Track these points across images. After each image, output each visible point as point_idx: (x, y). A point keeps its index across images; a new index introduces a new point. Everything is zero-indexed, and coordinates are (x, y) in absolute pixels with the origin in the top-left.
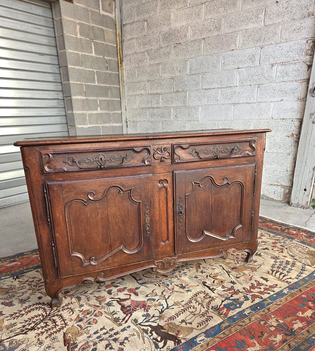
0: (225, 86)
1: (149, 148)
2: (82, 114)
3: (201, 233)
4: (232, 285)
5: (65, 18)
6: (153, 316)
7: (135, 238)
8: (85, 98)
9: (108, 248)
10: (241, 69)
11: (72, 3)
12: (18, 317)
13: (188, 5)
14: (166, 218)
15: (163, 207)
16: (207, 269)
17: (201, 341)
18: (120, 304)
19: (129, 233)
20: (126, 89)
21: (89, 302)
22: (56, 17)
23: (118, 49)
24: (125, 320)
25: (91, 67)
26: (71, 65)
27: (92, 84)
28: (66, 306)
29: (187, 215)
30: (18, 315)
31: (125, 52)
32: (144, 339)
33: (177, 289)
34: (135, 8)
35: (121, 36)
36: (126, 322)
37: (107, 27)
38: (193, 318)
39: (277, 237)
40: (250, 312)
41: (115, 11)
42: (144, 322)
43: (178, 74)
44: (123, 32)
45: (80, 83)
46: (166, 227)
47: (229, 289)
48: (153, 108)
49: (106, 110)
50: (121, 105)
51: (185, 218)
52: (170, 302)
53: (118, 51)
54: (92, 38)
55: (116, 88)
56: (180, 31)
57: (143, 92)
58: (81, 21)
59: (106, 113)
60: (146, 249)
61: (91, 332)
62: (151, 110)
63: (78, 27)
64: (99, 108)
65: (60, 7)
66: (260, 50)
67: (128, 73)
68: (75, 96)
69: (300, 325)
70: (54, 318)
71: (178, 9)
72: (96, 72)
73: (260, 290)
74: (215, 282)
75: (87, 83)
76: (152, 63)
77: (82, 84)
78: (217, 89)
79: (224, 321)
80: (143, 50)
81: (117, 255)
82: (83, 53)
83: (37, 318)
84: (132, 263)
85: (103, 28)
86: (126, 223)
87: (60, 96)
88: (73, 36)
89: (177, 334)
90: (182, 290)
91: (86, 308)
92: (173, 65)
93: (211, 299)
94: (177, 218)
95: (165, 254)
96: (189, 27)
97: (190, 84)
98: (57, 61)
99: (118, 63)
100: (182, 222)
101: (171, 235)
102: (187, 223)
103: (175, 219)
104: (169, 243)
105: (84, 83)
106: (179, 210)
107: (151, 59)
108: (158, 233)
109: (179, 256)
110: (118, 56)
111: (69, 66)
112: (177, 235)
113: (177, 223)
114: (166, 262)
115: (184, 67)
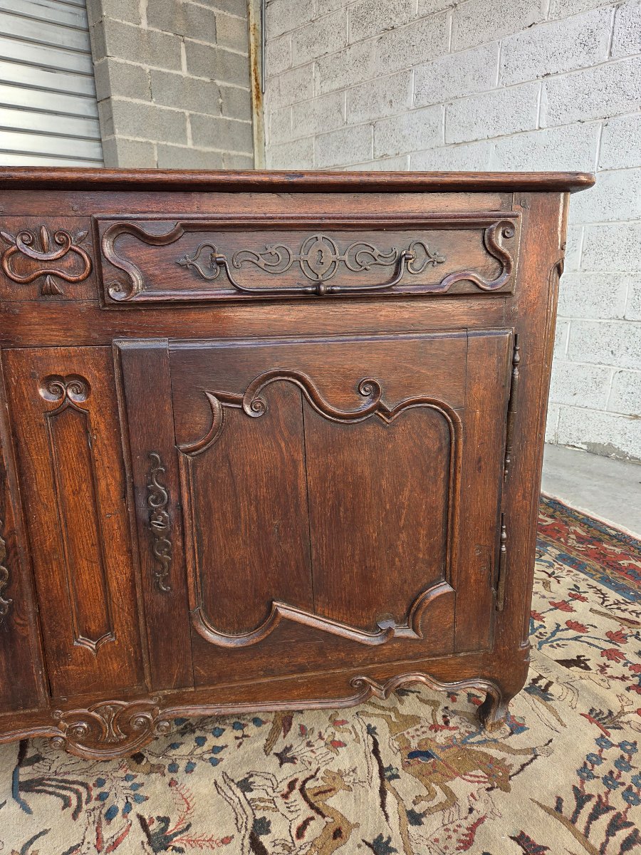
0: (508, 132)
10: (555, 78)
14: (95, 541)
20: (269, 161)
23: (252, 63)
25: (175, 104)
26: (122, 95)
27: (177, 145)
31: (269, 70)
35: (260, 30)
37: (225, 8)
43: (386, 111)
44: (267, 20)
45: (143, 140)
46: (98, 578)
51: (179, 544)
53: (252, 69)
54: (182, 32)
55: (246, 158)
57: (305, 165)
63: (144, 4)
66: (613, 13)
67: (274, 121)
72: (191, 115)
75: (165, 143)
76: (326, 89)
77: (151, 144)
78: (485, 142)
80: (309, 58)
82: (154, 68)
85: (215, 10)
88: (130, 24)
92: (375, 89)
95: (101, 687)
97: (415, 134)
98: (91, 87)
99: (251, 99)
100: (169, 563)
101: (123, 610)
102: (190, 569)
103: (135, 549)
104: (117, 643)
105: (154, 142)
106: (151, 512)
107: (325, 78)
108: (61, 601)
109: (165, 697)
110: (250, 81)
111: (116, 97)
112: (145, 616)
113: (144, 564)
114: (110, 716)
115: (400, 91)
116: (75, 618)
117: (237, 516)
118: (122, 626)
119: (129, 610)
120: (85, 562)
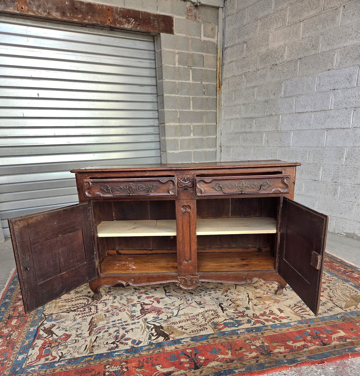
0: (319, 110)
1: (173, 180)
2: (174, 140)
4: (245, 310)
5: (165, 49)
6: (161, 319)
8: (178, 124)
10: (337, 91)
11: (173, 34)
12: (69, 301)
13: (287, 25)
14: (189, 240)
15: (186, 229)
16: (232, 294)
17: (185, 342)
18: (142, 306)
20: (223, 113)
21: (120, 301)
22: (158, 49)
23: (218, 73)
24: (138, 318)
25: (187, 94)
26: (167, 93)
27: (186, 110)
28: (103, 301)
30: (70, 300)
31: (224, 76)
32: (143, 332)
33: (194, 304)
34: (237, 30)
35: (222, 59)
36: (139, 319)
37: (208, 52)
38: (191, 326)
39: (332, 277)
40: (244, 332)
41: (218, 35)
42: (151, 321)
43: (272, 97)
44: (225, 55)
45: (174, 110)
46: (189, 248)
47: (240, 313)
48: (246, 133)
49: (199, 135)
50: (216, 130)
52: (181, 312)
53: (218, 75)
54: (191, 65)
55: (213, 112)
56: (277, 51)
57: (238, 116)
58: (181, 50)
59: (199, 138)
61: (111, 321)
62: (244, 134)
63: (177, 57)
64: (192, 133)
65: (160, 40)
66: (358, 69)
67: (226, 97)
68: (169, 122)
69: (282, 350)
70: (91, 307)
71: (276, 29)
72: (192, 98)
73: (268, 318)
74: (231, 305)
75: (182, 110)
76: (248, 86)
77: (177, 111)
78: (310, 113)
79: (215, 333)
80: (241, 73)
82: (180, 81)
83: (81, 305)
85: (204, 54)
87: (156, 123)
88: (172, 65)
89: (170, 334)
90: (197, 306)
91: (116, 304)
92: (268, 88)
93: (216, 316)
95: (188, 272)
96: (287, 47)
97: (283, 107)
98: (155, 90)
99: (217, 87)
104: (192, 262)
105: (178, 110)
107: (248, 81)
110: (217, 80)
111: (165, 95)
114: (189, 279)
115: (278, 90)
116: (184, 256)
120: (187, 244)
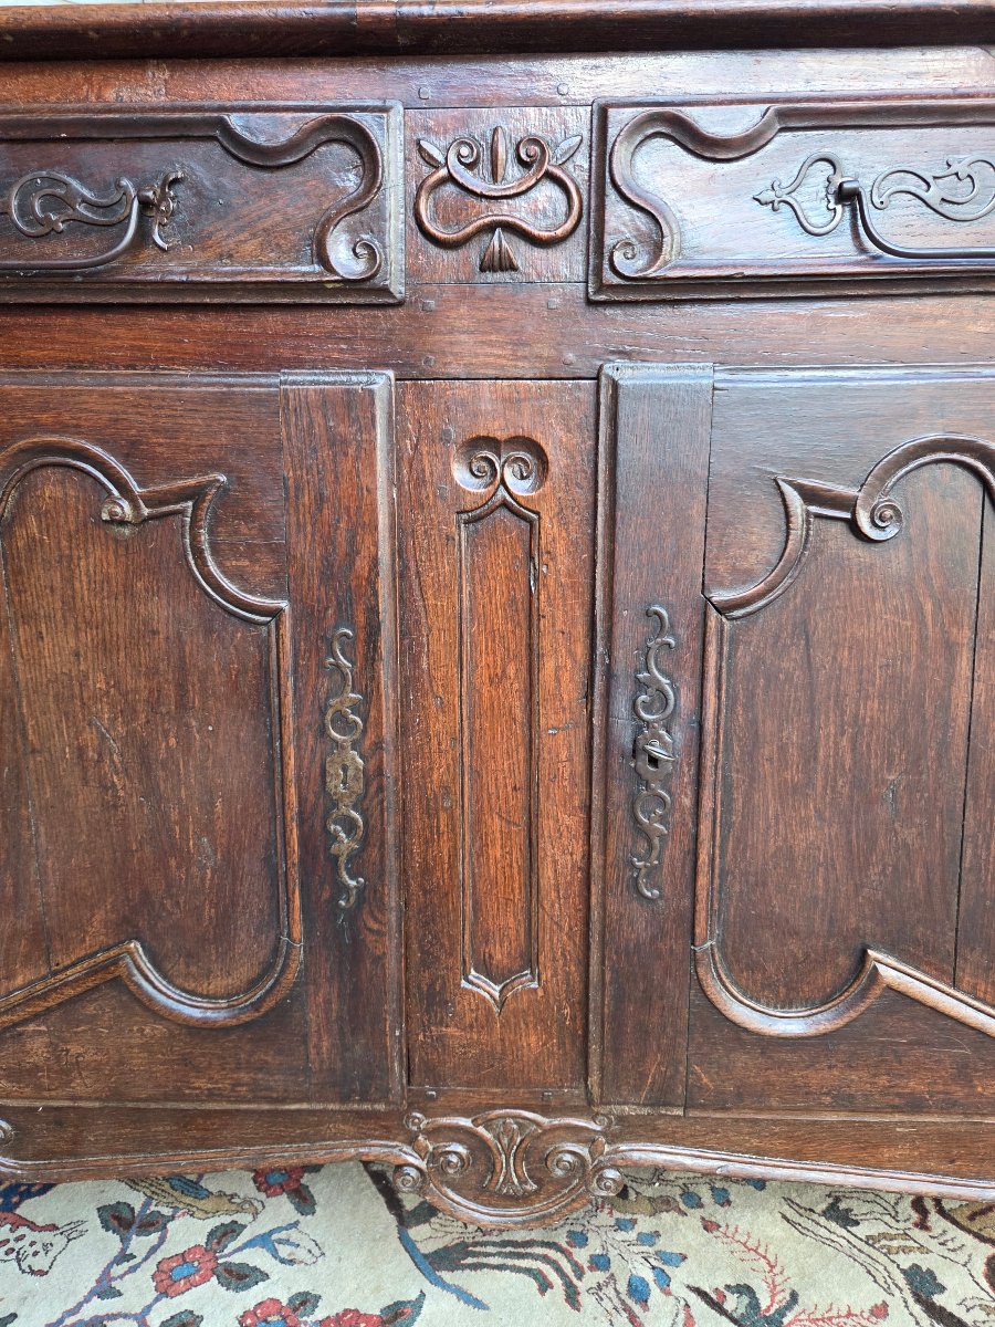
1: (366, 120)
3: (844, 961)
7: (234, 904)
9: (22, 947)
14: (521, 779)
15: (497, 680)
19: (186, 860)
29: (708, 778)
46: (518, 857)
51: (687, 802)
60: (327, 1011)
81: (93, 1019)
84: (212, 1095)
86: (161, 773)
94: (618, 795)
95: (501, 1079)
100: (662, 837)
101: (561, 928)
102: (704, 857)
103: (597, 803)
104: (540, 993)
106: (638, 730)
108: (447, 894)
109: (621, 1119)
112: (603, 944)
113: (612, 839)
114: (511, 1140)
116: (467, 932)
117: (810, 754)
118: (554, 959)
119: (571, 929)
120: (497, 820)
